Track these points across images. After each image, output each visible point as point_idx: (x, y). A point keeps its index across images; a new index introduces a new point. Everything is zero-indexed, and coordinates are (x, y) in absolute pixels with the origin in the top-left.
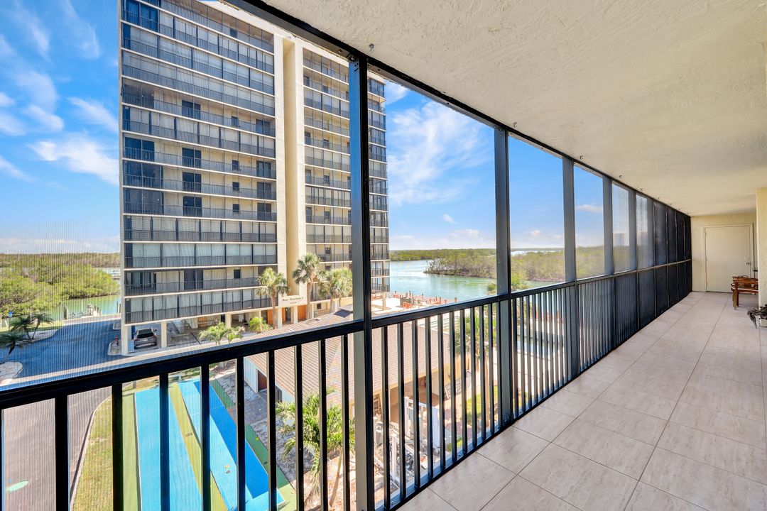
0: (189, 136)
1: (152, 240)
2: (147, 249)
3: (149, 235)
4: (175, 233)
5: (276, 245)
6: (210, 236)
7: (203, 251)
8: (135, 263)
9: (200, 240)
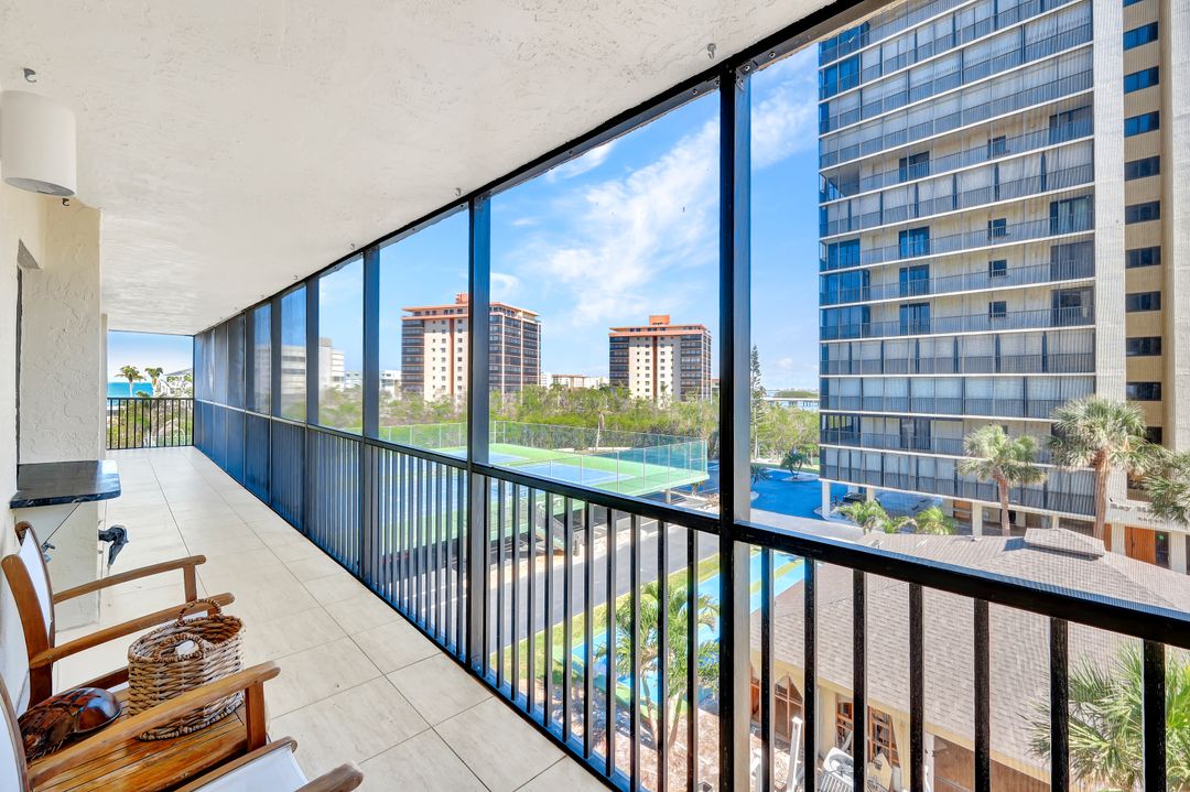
0: (901, 212)
1: (850, 373)
2: (846, 385)
3: (847, 367)
4: (879, 363)
5: (1095, 377)
6: (935, 364)
7: (922, 389)
8: (831, 403)
9: (918, 372)
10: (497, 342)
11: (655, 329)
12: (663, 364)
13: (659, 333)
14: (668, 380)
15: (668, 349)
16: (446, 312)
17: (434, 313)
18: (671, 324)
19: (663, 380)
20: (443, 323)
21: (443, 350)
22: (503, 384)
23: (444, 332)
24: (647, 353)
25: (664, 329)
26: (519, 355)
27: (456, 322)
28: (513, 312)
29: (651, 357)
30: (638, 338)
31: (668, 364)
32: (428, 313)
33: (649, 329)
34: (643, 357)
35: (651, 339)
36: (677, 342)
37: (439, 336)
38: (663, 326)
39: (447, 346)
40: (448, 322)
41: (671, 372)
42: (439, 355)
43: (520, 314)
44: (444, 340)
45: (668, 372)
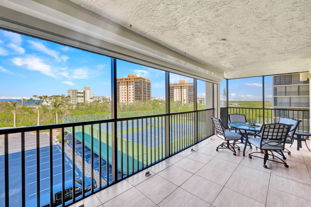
1: (286, 95)
2: (283, 99)
3: (284, 93)
10: (141, 88)
11: (181, 84)
12: (183, 94)
13: (182, 85)
14: (185, 98)
15: (185, 90)
16: (126, 80)
17: (122, 80)
18: (185, 83)
19: (183, 98)
20: (125, 83)
21: (125, 90)
22: (142, 100)
23: (125, 85)
24: (179, 91)
25: (183, 84)
26: (146, 91)
27: (128, 82)
28: (144, 79)
29: (180, 92)
30: (176, 87)
31: (185, 94)
32: (120, 80)
33: (179, 84)
34: (178, 92)
35: (180, 87)
36: (188, 88)
37: (124, 86)
38: (183, 83)
39: (126, 89)
40: (126, 82)
41: (186, 96)
42: (124, 92)
43: (146, 80)
44: (125, 88)
45: (185, 96)
